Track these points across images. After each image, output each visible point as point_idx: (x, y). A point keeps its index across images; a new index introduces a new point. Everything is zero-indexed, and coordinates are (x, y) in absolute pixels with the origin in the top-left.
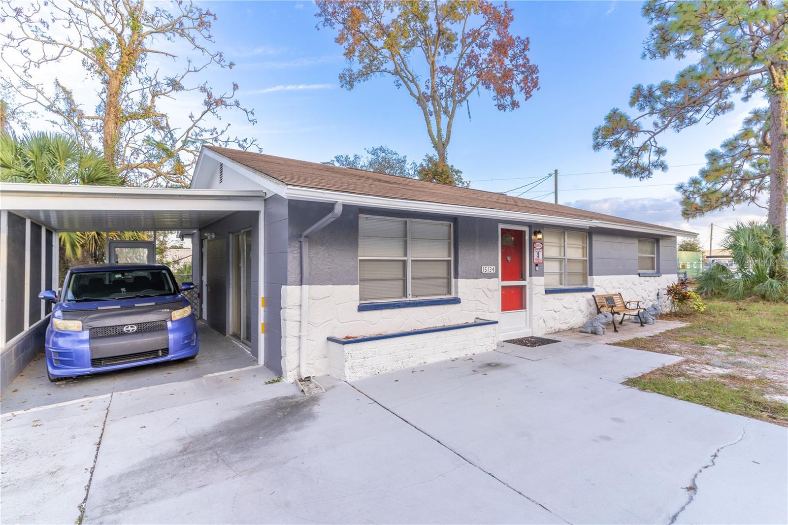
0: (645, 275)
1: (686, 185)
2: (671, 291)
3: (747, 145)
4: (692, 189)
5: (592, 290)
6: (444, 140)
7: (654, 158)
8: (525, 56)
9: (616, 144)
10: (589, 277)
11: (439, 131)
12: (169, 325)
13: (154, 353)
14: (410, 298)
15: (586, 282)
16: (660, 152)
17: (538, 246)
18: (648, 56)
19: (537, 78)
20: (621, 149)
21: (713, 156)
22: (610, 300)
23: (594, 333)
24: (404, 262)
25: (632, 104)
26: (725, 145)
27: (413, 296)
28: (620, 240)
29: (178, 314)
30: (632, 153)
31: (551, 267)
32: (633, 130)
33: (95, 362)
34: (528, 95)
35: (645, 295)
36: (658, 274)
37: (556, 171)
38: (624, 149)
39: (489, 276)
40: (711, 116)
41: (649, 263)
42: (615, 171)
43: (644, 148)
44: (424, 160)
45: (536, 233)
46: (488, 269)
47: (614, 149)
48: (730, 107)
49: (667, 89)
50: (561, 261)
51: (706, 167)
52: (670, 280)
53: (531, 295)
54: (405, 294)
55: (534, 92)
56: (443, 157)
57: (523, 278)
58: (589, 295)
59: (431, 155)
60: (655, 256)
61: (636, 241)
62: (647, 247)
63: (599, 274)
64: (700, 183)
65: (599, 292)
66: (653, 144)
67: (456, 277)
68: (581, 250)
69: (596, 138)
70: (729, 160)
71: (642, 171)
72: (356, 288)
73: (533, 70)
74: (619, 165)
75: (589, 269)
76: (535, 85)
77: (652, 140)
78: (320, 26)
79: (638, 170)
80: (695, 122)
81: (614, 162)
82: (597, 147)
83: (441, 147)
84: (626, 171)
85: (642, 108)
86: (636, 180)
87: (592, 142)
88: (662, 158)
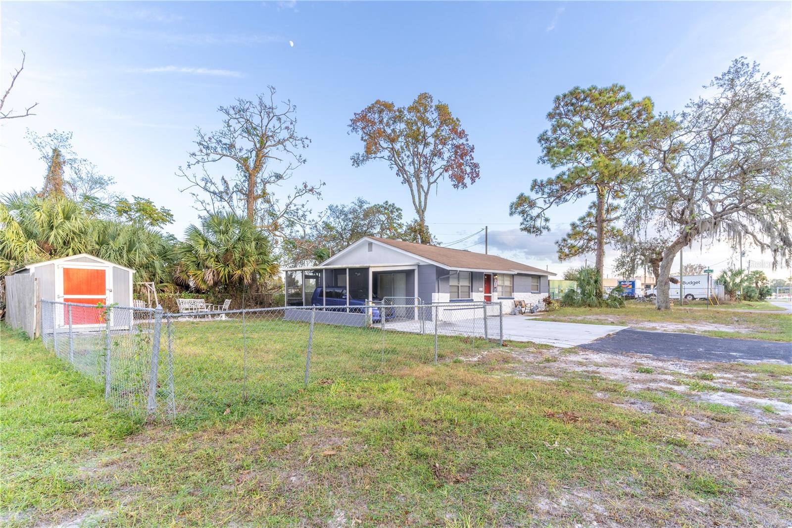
0: (534, 293)
1: (560, 242)
2: (544, 300)
3: (590, 221)
4: (563, 244)
5: (513, 298)
6: (422, 208)
7: (543, 224)
8: (471, 155)
9: (523, 212)
10: (512, 293)
11: (420, 202)
14: (460, 299)
15: (511, 295)
16: (547, 220)
17: (495, 280)
18: (541, 162)
19: (479, 171)
20: (525, 216)
21: (574, 225)
22: (520, 302)
23: (515, 314)
24: (458, 286)
25: (532, 190)
26: (580, 219)
28: (524, 277)
30: (531, 218)
31: (499, 289)
32: (532, 205)
34: (473, 181)
35: (534, 301)
36: (540, 293)
37: (486, 227)
38: (527, 216)
39: (481, 292)
40: (575, 198)
41: (536, 287)
42: (522, 230)
43: (538, 216)
44: (412, 221)
45: (495, 276)
46: (481, 289)
47: (522, 215)
48: (585, 193)
49: (550, 182)
50: (502, 286)
51: (571, 232)
52: (545, 295)
53: (493, 299)
54: (459, 297)
55: (477, 179)
56: (422, 220)
57: (490, 293)
58: (512, 301)
59: (416, 219)
60: (538, 285)
61: (531, 278)
62: (535, 280)
63: (516, 292)
64: (567, 241)
65: (516, 299)
66: (543, 215)
67: (472, 292)
68: (510, 283)
69: (511, 209)
70: (581, 229)
71: (536, 231)
72: (449, 294)
73: (476, 166)
74: (524, 226)
75: (513, 289)
76: (478, 175)
77: (542, 213)
78: (350, 132)
79: (535, 229)
80: (566, 201)
81: (522, 224)
82: (511, 214)
83: (421, 212)
84: (528, 230)
85: (537, 192)
86: (533, 235)
87: (508, 211)
88: (548, 224)
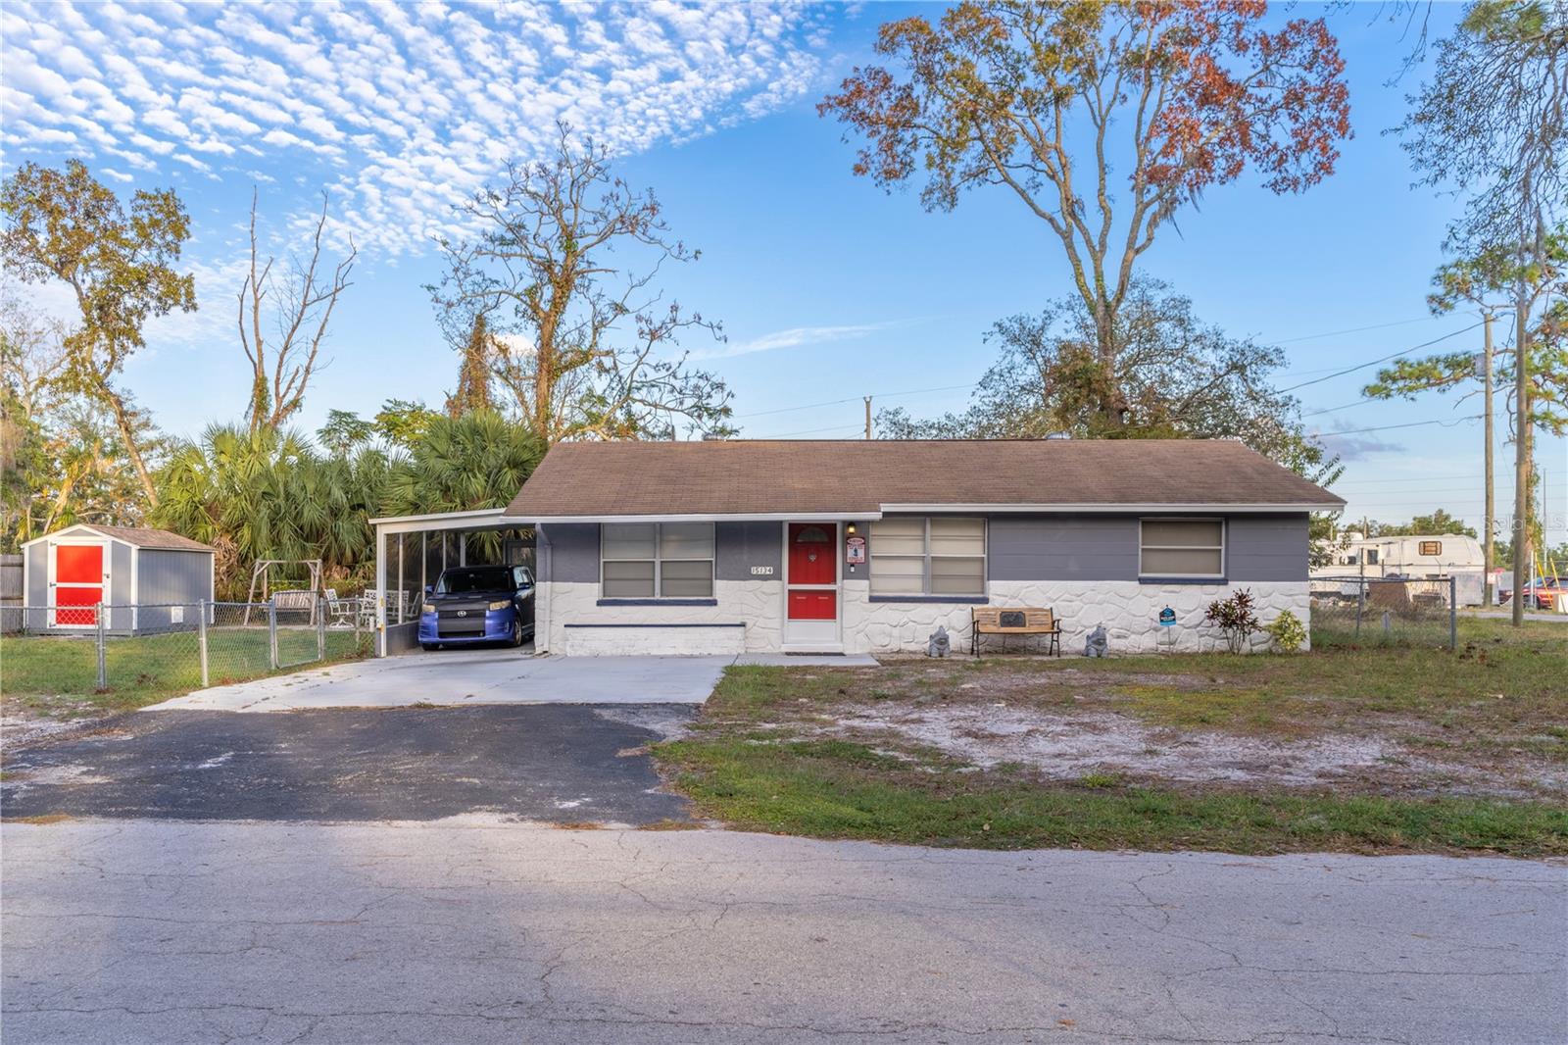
5: (984, 601)
10: (987, 583)
12: (488, 613)
13: (476, 633)
14: (658, 597)
17: (855, 541)
24: (652, 563)
27: (662, 595)
29: (495, 606)
33: (442, 635)
36: (1225, 580)
39: (767, 578)
46: (763, 570)
53: (842, 601)
54: (654, 594)
57: (833, 580)
58: (974, 608)
60: (1223, 548)
63: (1005, 579)
65: (1001, 603)
67: (715, 578)
68: (980, 544)
72: (598, 586)
75: (987, 570)
